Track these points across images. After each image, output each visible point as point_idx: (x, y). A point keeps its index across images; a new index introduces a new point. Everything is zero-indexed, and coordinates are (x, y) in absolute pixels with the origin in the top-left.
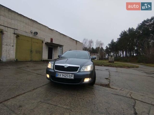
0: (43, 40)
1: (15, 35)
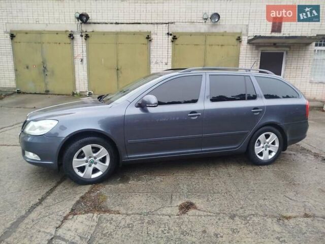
1: (171, 37)
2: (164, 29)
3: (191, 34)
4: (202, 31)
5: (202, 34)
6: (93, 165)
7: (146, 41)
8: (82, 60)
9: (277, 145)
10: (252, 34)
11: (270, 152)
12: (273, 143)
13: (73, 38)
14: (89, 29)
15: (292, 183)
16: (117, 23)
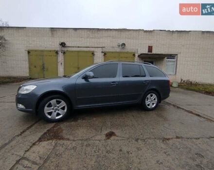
0: (135, 52)
1: (103, 54)
2: (100, 50)
3: (112, 52)
4: (118, 51)
5: (118, 52)
6: (57, 111)
7: (92, 55)
8: (61, 64)
9: (156, 100)
10: (140, 53)
11: (153, 104)
12: (155, 99)
13: (58, 54)
14: (65, 49)
15: (166, 120)
16: (78, 47)
